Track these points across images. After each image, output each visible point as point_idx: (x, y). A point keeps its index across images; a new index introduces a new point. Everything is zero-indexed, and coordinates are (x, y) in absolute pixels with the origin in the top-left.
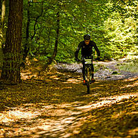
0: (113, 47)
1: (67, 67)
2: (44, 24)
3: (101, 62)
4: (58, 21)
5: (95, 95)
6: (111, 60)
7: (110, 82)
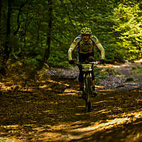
0: (126, 44)
1: (65, 73)
2: (31, 15)
3: (110, 65)
4: (51, 10)
5: (103, 111)
6: (124, 62)
7: (123, 92)
